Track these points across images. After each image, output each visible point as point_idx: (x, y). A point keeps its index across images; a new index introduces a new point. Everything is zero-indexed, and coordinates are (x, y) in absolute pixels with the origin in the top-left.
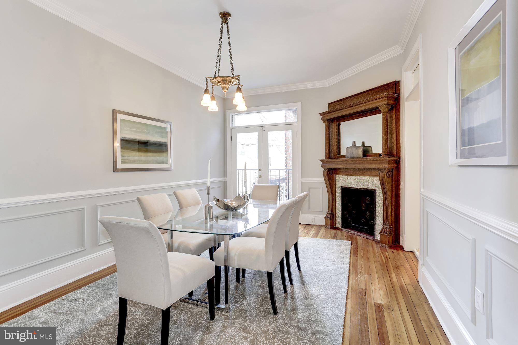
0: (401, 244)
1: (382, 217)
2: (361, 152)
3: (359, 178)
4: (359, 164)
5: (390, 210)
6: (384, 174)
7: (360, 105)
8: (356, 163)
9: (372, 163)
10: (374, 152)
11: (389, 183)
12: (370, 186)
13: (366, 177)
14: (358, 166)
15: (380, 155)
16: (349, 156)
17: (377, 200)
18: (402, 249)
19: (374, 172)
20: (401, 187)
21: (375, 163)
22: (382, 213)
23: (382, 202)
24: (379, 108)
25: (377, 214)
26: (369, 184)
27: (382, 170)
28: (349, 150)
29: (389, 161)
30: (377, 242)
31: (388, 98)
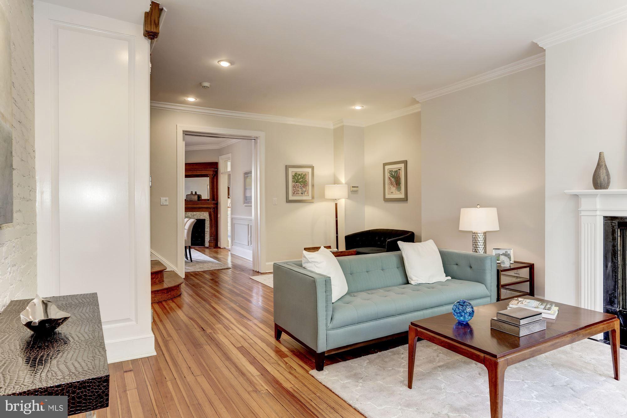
0: (219, 246)
1: (209, 233)
2: (196, 198)
3: (195, 213)
4: (196, 205)
5: (214, 229)
6: (212, 210)
7: (197, 172)
8: (194, 204)
9: (204, 205)
10: (203, 198)
11: (213, 215)
12: (202, 218)
13: (199, 213)
14: (195, 206)
15: (208, 200)
16: (189, 200)
17: (206, 225)
18: (220, 248)
19: (204, 209)
20: (219, 217)
21: (206, 205)
22: (209, 232)
23: (209, 226)
24: (208, 175)
25: (206, 232)
26: (201, 216)
27: (210, 208)
28: (189, 196)
29: (214, 203)
30: (207, 248)
31: (214, 171)
